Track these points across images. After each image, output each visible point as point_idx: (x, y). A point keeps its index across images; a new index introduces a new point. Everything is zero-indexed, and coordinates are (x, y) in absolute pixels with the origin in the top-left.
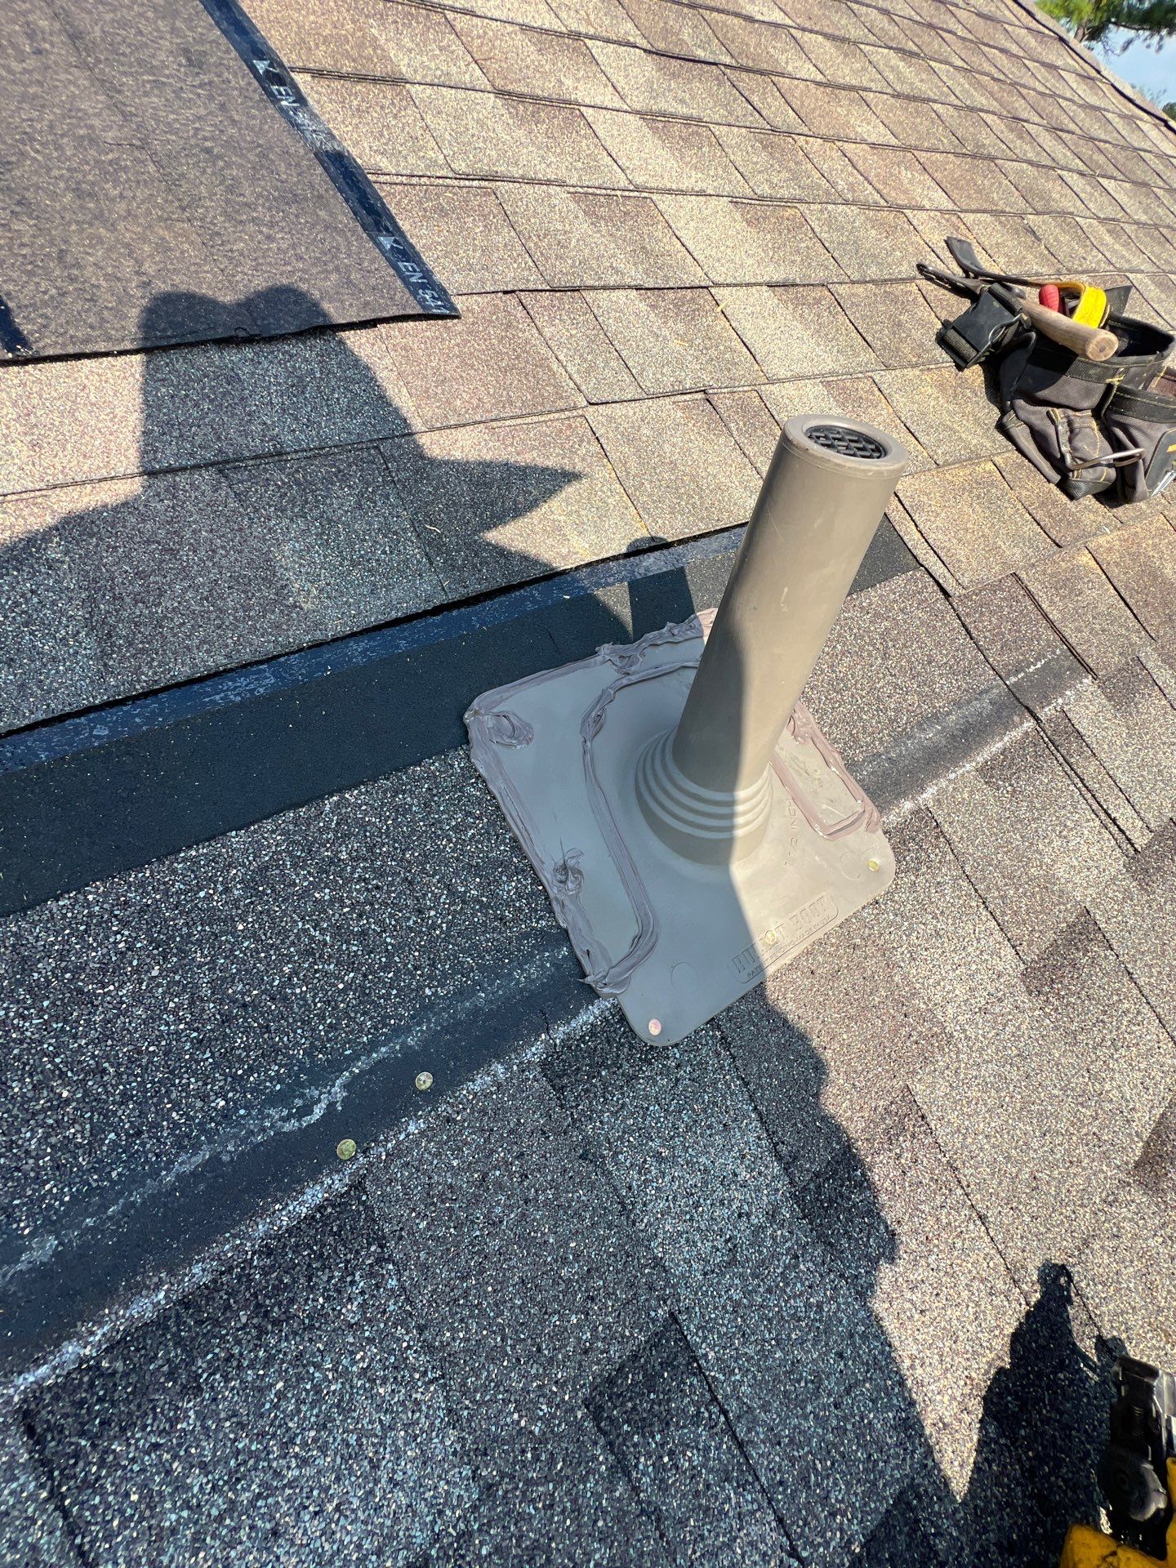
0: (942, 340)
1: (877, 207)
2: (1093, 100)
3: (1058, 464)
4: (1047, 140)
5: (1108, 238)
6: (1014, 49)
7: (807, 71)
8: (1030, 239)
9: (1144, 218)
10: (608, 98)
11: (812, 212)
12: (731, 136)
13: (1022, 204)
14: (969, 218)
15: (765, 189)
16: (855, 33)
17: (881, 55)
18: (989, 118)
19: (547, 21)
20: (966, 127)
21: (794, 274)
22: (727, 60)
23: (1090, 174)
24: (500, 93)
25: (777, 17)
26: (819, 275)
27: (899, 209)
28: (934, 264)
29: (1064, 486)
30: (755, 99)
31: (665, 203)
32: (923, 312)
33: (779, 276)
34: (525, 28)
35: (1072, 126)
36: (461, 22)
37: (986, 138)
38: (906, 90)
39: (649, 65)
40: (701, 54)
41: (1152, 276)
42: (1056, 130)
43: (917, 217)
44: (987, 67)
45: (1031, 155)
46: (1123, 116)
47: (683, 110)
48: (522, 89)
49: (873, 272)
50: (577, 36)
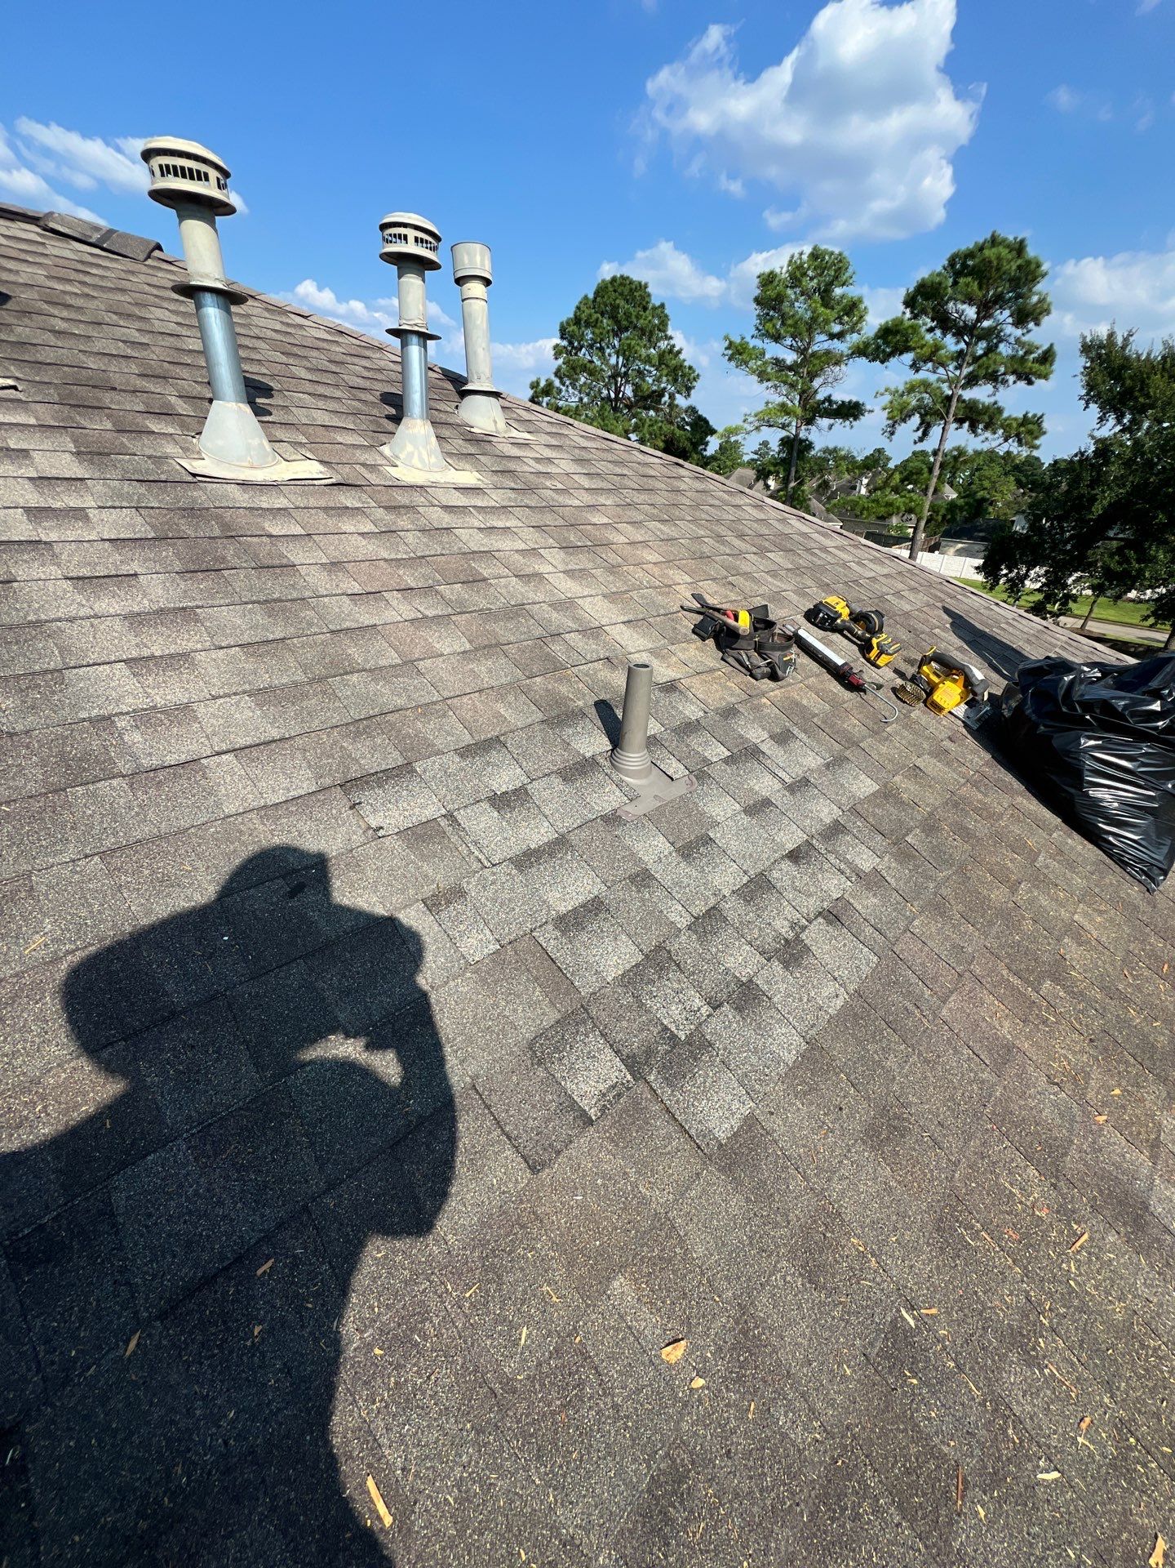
0: (694, 632)
1: (660, 587)
2: (762, 516)
3: (747, 668)
4: (737, 542)
5: (770, 579)
6: (717, 502)
7: (623, 539)
8: (730, 587)
9: (790, 566)
10: (551, 569)
11: (634, 594)
12: (598, 572)
13: (725, 573)
14: (701, 584)
15: (615, 589)
16: (640, 517)
17: (652, 525)
18: (706, 540)
19: (523, 546)
20: (696, 547)
21: (631, 617)
22: (589, 543)
23: (762, 552)
24: (516, 576)
25: (606, 520)
26: (641, 616)
27: (670, 586)
28: (687, 604)
29: (752, 676)
30: (603, 556)
31: (580, 601)
32: (686, 622)
33: (626, 619)
34: (517, 551)
35: (750, 532)
36: (496, 554)
37: (706, 550)
38: (666, 537)
39: (562, 554)
40: (579, 544)
41: (794, 592)
42: (741, 536)
43: (677, 588)
44: (704, 516)
45: (728, 551)
46: (779, 520)
47: (578, 567)
48: (522, 573)
49: (662, 611)
50: (534, 549)
